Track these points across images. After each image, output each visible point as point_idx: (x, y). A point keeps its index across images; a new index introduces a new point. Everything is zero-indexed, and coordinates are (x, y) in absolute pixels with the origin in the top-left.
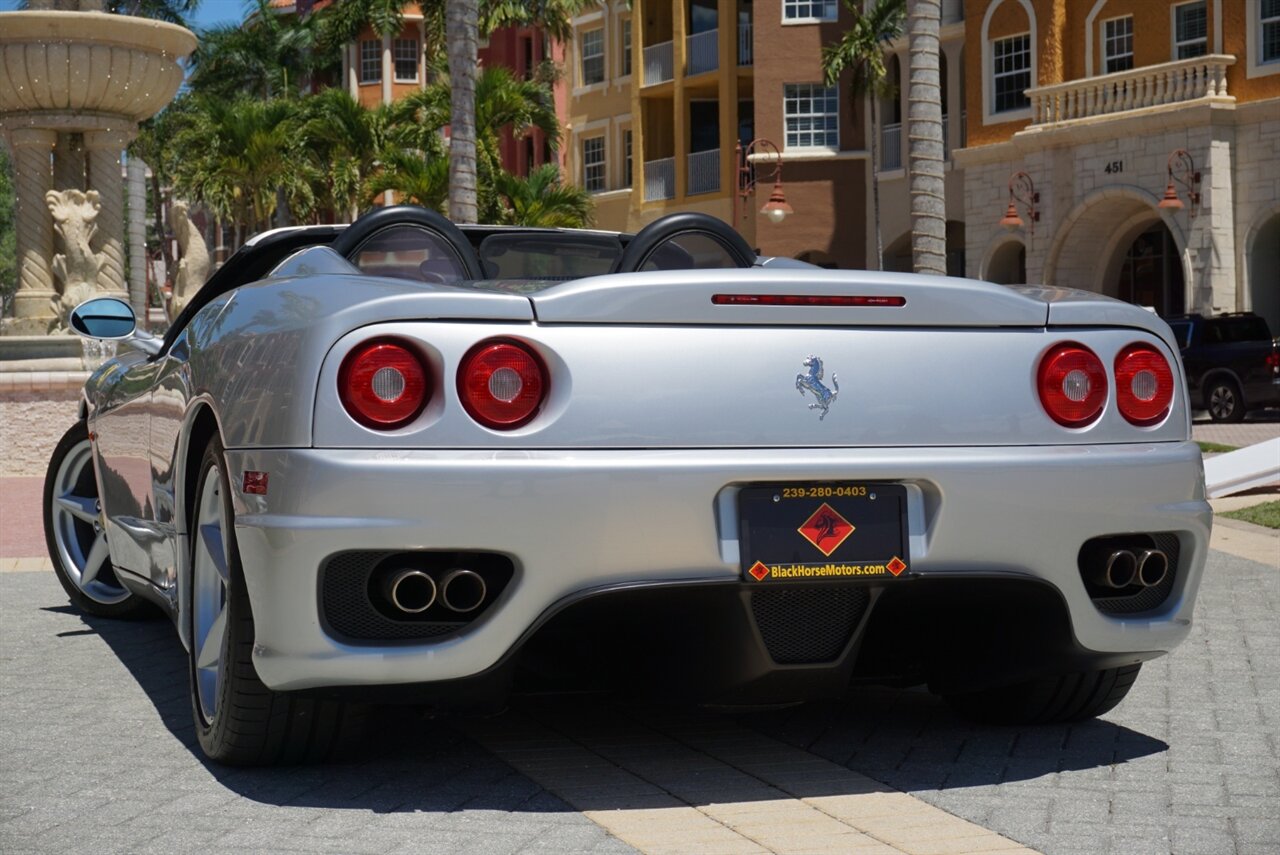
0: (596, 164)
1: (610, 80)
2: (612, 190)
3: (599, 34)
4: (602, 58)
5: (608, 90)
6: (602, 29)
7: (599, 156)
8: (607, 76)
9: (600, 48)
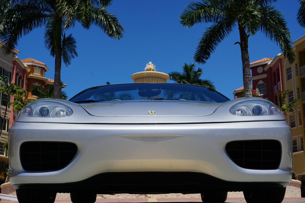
0: (295, 146)
1: (297, 126)
2: (299, 151)
3: (294, 116)
4: (295, 121)
5: (297, 129)
6: (294, 115)
7: (296, 144)
8: (296, 125)
9: (294, 119)
